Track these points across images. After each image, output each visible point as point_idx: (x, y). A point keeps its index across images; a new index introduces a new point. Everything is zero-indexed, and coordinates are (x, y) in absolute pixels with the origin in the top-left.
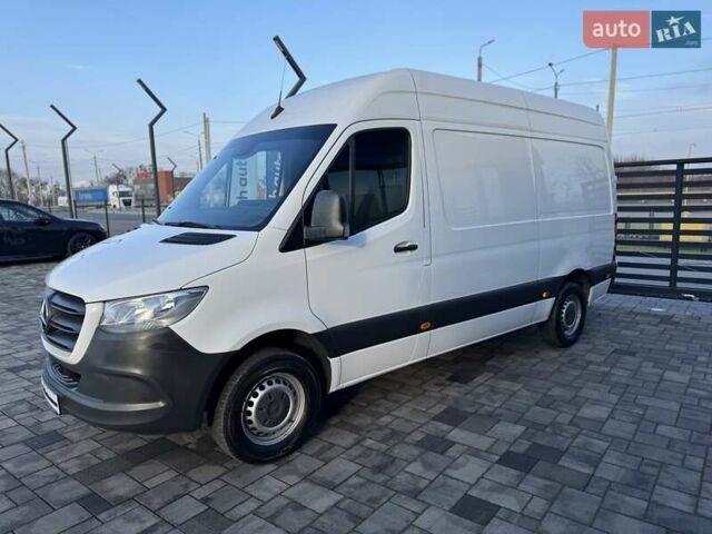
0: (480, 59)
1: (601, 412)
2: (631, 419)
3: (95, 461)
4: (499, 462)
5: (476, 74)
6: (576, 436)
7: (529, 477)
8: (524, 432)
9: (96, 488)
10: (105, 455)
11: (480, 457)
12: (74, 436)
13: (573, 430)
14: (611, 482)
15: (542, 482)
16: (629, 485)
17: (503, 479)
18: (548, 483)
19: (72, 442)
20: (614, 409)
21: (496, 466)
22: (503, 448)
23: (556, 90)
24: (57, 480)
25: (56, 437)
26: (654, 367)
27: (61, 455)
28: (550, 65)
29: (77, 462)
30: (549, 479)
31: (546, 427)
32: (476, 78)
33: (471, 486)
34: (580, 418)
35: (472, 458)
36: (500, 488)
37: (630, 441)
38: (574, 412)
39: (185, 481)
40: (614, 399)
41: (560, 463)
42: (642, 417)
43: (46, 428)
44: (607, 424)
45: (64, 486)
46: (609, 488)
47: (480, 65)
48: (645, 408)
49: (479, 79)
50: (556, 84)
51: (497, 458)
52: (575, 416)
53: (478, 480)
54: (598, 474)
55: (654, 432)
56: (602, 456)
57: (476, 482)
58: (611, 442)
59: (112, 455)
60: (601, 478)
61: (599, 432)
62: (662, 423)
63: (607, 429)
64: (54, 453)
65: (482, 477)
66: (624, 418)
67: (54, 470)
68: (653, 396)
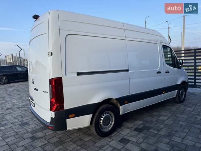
0: (146, 21)
1: (165, 118)
2: (173, 120)
3: (35, 129)
4: (134, 130)
5: (145, 26)
6: (156, 124)
7: (141, 134)
8: (143, 123)
9: (34, 135)
10: (38, 128)
11: (129, 129)
12: (31, 123)
13: (156, 122)
14: (162, 135)
15: (143, 135)
16: (166, 136)
17: (134, 134)
18: (145, 135)
19: (30, 125)
20: (169, 117)
21: (133, 131)
22: (136, 127)
23: (169, 29)
24: (26, 133)
25: (27, 124)
26: (184, 107)
27: (27, 127)
28: (167, 22)
29: (31, 129)
30: (146, 134)
31: (149, 122)
32: (145, 27)
33: (125, 136)
34: (159, 120)
35: (127, 129)
36: (132, 136)
37: (170, 125)
38: (157, 118)
39: (55, 134)
40: (170, 115)
41: (150, 130)
42: (176, 120)
43: (25, 121)
44: (166, 121)
45: (27, 134)
46: (161, 136)
47: (146, 23)
48: (177, 117)
49: (146, 27)
50: (169, 27)
51: (134, 129)
52: (157, 119)
53: (127, 134)
54: (159, 133)
55: (178, 123)
56: (162, 129)
57: (127, 135)
58: (165, 126)
59: (39, 128)
60: (159, 134)
61: (163, 123)
62: (181, 121)
63: (165, 123)
64: (26, 127)
65: (128, 134)
66: (171, 120)
67: (25, 131)
68: (181, 114)
